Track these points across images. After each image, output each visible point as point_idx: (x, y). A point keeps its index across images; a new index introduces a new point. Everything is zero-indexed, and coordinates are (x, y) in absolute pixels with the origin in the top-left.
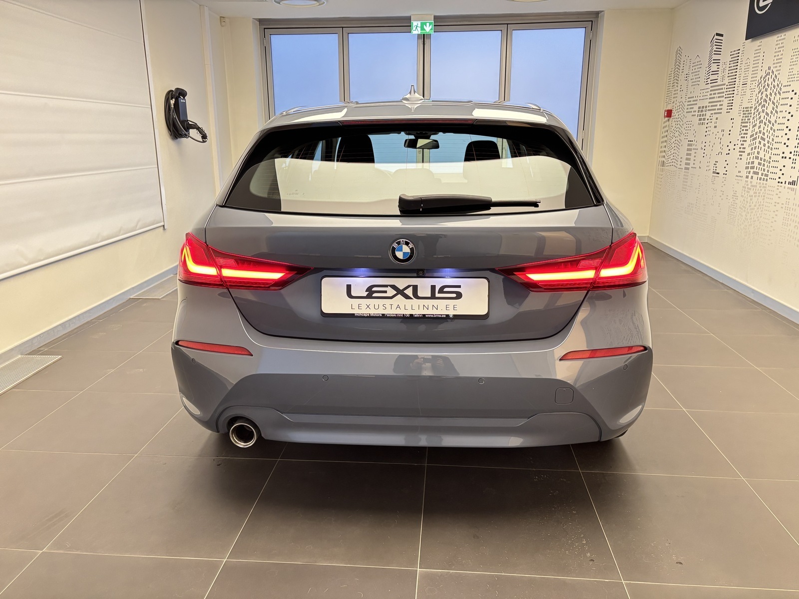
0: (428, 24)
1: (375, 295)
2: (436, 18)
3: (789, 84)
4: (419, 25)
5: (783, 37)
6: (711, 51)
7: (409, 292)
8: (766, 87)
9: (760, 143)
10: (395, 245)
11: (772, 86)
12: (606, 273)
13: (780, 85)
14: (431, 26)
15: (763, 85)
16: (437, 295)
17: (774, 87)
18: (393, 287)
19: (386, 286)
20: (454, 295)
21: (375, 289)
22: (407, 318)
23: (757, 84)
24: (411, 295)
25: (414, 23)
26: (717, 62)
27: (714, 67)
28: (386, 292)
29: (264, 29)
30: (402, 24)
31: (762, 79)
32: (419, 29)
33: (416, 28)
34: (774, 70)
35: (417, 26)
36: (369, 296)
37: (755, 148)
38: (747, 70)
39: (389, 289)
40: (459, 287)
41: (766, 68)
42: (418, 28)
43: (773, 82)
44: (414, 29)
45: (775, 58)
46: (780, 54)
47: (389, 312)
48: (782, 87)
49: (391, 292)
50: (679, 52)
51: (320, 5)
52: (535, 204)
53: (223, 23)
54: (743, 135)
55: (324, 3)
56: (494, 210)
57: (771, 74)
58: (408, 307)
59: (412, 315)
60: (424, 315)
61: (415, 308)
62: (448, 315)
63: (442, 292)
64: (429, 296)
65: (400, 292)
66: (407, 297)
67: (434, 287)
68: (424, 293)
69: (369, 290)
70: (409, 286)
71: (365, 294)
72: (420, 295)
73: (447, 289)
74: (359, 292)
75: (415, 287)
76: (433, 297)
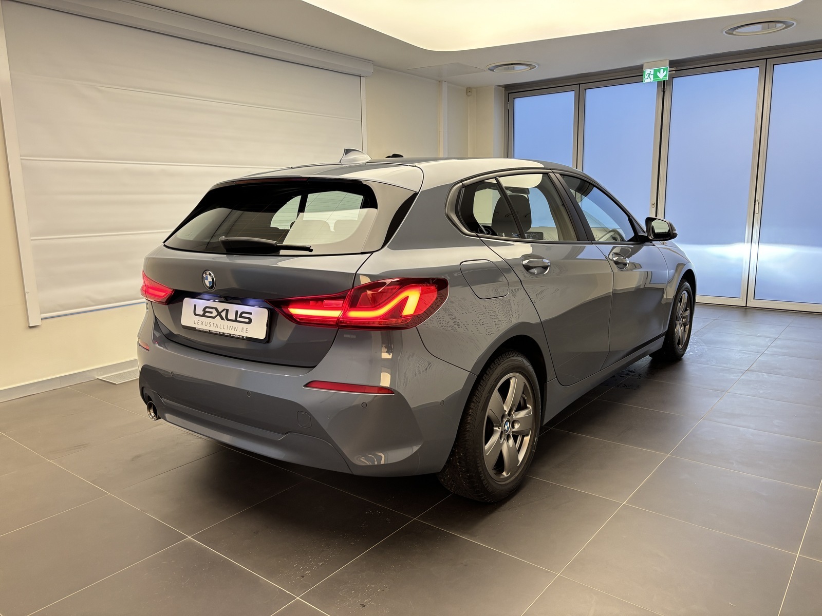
0: (662, 71)
1: (207, 314)
2: (672, 64)
4: (652, 73)
7: (223, 314)
10: (204, 275)
12: (354, 314)
14: (665, 73)
16: (239, 319)
18: (216, 309)
19: (212, 308)
20: (247, 320)
21: (207, 310)
22: (221, 335)
24: (224, 317)
25: (647, 72)
28: (211, 313)
29: (509, 93)
30: (634, 74)
32: (652, 77)
33: (649, 76)
35: (650, 74)
36: (204, 315)
39: (213, 311)
40: (251, 313)
44: (646, 77)
47: (214, 329)
49: (215, 313)
51: (531, 69)
52: (308, 249)
53: (469, 94)
56: (282, 252)
58: (222, 327)
59: (224, 333)
60: (230, 334)
61: (225, 327)
62: (243, 337)
63: (241, 316)
64: (234, 319)
65: (219, 314)
66: (222, 319)
67: (237, 312)
68: (232, 316)
69: (204, 310)
70: (224, 310)
71: (201, 313)
72: (229, 317)
73: (244, 315)
74: (200, 311)
75: (227, 311)
76: (236, 321)
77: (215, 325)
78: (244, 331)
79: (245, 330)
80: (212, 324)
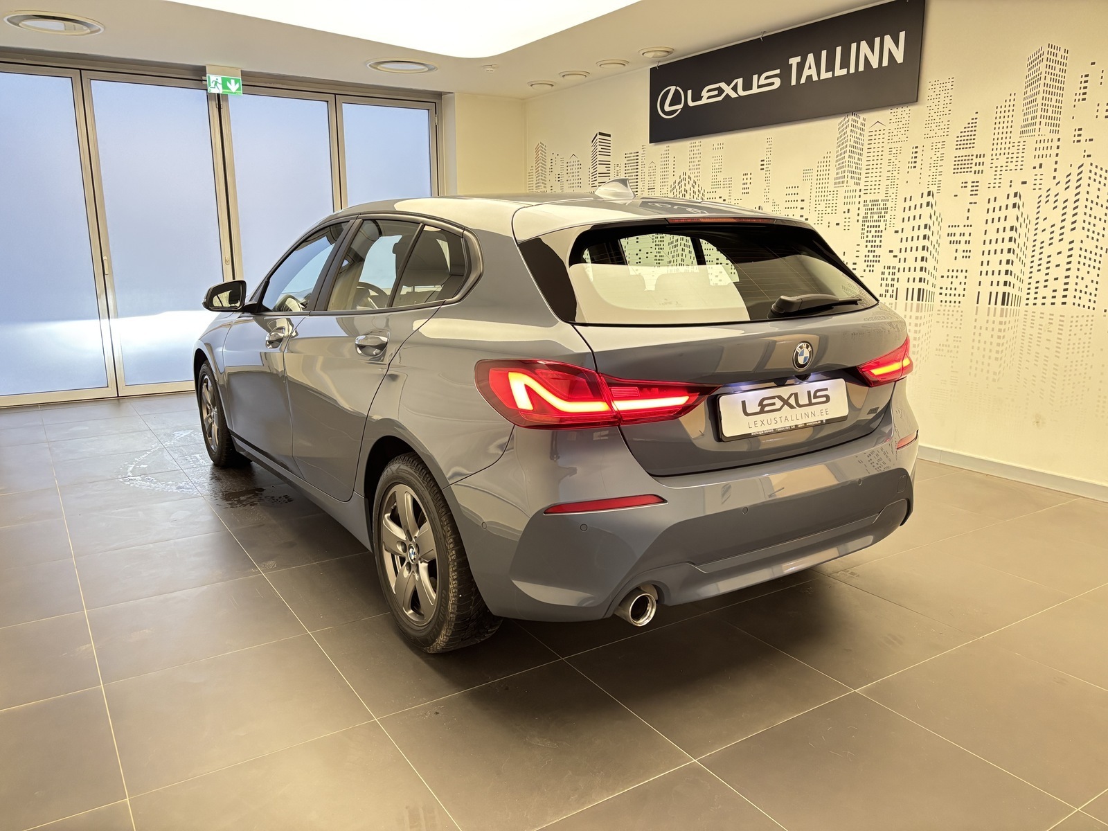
0: (233, 81)
1: (766, 409)
2: (244, 74)
3: (714, 190)
4: (220, 81)
5: (697, 144)
6: (594, 152)
7: (792, 401)
8: (683, 192)
9: (683, 250)
10: (798, 350)
11: (692, 192)
13: (702, 192)
14: (238, 84)
15: (678, 190)
16: (814, 401)
17: (694, 192)
18: (780, 397)
19: (774, 397)
20: (824, 399)
21: (765, 402)
22: (793, 429)
23: (670, 189)
24: (794, 404)
25: (212, 78)
26: (606, 163)
27: (601, 169)
28: (774, 404)
30: (193, 76)
31: (676, 184)
32: (220, 86)
33: (215, 85)
34: (692, 176)
35: (216, 82)
36: (762, 412)
37: (678, 255)
38: (653, 173)
39: (776, 401)
40: (826, 389)
41: (679, 173)
42: (218, 84)
43: (692, 188)
44: (212, 85)
45: (691, 164)
46: (696, 160)
47: (780, 425)
48: (706, 193)
49: (779, 403)
50: (540, 148)
51: (92, 32)
54: (657, 243)
55: (100, 30)
57: (687, 179)
58: (794, 418)
59: (796, 426)
60: (805, 424)
61: (799, 417)
62: (822, 421)
63: (815, 397)
64: (808, 403)
65: (786, 402)
66: (791, 407)
67: (809, 393)
68: (804, 400)
69: (761, 404)
70: (791, 395)
71: (758, 409)
72: (801, 403)
73: (819, 394)
74: (753, 407)
75: (796, 395)
76: (810, 404)
77: (783, 419)
78: (824, 413)
79: (824, 411)
80: (778, 420)
